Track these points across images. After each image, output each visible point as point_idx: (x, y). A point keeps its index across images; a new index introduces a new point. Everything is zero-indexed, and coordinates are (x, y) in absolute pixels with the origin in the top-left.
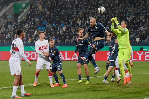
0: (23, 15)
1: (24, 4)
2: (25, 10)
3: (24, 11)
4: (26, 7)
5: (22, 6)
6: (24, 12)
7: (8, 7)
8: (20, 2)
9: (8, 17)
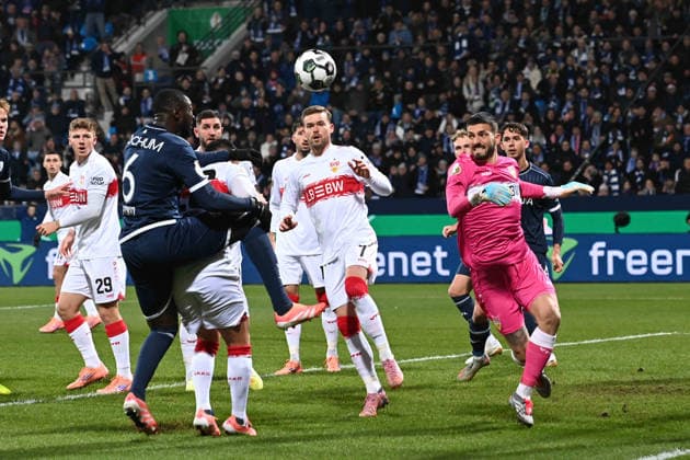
0: (213, 69)
1: (215, 14)
2: (219, 44)
3: (214, 50)
4: (227, 30)
5: (208, 24)
6: (216, 53)
7: (142, 29)
8: (196, 8)
9: (138, 77)
